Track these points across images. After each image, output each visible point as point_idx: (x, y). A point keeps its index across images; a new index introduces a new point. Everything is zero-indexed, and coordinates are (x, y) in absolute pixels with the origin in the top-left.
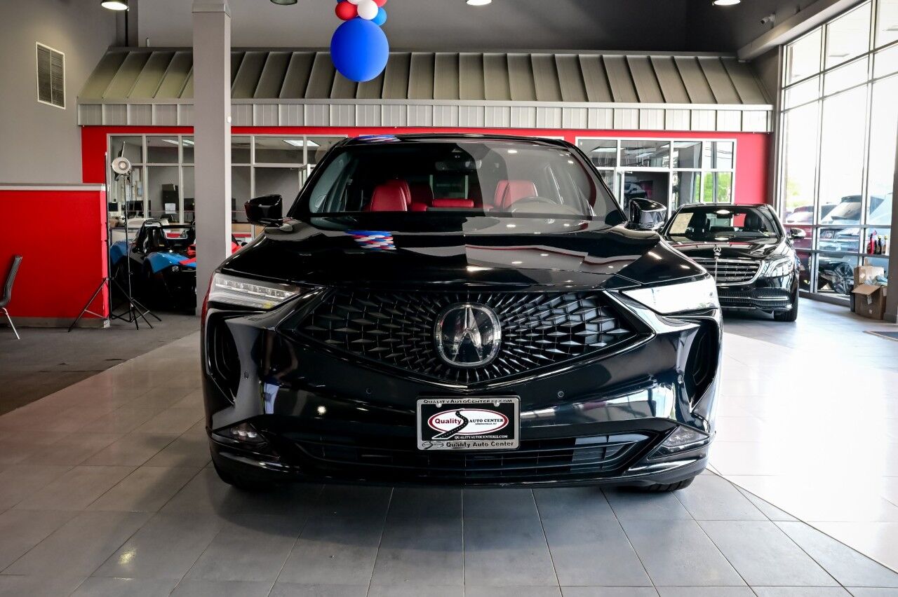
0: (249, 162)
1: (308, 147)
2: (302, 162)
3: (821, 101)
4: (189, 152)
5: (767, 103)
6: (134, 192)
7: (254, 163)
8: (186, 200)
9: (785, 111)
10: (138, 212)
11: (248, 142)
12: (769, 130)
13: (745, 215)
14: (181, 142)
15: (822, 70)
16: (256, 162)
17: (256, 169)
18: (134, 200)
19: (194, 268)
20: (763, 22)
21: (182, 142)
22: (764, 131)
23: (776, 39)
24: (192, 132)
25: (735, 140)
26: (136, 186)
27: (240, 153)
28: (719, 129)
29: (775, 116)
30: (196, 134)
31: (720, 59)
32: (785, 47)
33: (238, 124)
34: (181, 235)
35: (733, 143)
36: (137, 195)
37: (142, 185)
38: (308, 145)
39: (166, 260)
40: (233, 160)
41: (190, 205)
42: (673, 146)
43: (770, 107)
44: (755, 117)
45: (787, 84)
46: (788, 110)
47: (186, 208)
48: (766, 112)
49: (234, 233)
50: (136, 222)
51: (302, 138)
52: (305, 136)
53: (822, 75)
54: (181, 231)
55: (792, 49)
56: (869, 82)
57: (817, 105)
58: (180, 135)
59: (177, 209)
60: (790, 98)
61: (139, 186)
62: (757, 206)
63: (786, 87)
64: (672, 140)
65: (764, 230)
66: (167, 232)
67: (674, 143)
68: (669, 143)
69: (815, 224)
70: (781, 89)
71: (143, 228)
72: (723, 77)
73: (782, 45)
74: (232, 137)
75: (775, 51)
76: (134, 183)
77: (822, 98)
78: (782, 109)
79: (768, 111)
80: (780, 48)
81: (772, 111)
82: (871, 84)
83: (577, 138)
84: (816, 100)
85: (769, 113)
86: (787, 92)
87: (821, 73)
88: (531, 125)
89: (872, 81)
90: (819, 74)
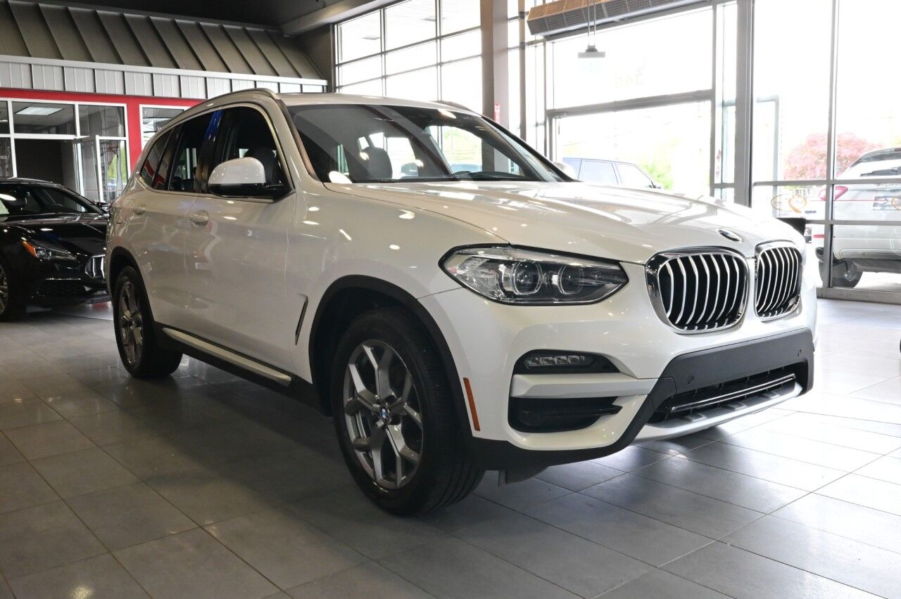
3: (384, 80)
5: (322, 79)
9: (340, 87)
15: (382, 51)
23: (329, 17)
31: (266, 32)
32: (336, 26)
43: (324, 82)
45: (340, 62)
46: (342, 86)
48: (321, 87)
55: (341, 29)
57: (379, 83)
60: (343, 76)
63: (339, 65)
70: (335, 66)
72: (275, 50)
73: (334, 24)
75: (328, 29)
77: (385, 77)
78: (337, 85)
79: (323, 86)
80: (331, 26)
81: (327, 86)
82: (439, 67)
83: (141, 106)
84: (379, 78)
85: (325, 88)
86: (340, 68)
87: (381, 53)
88: (89, 89)
89: (441, 64)
90: (379, 54)
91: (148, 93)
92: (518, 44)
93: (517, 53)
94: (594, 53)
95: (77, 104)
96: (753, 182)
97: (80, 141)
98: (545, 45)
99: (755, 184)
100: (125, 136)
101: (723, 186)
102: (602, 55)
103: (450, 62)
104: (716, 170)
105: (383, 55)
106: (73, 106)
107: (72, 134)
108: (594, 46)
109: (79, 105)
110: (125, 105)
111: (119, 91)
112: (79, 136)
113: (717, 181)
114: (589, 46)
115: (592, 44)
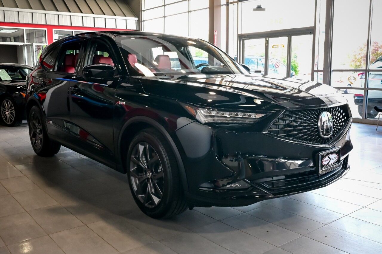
5: (135, 17)
9: (144, 21)
12: (137, 29)
22: (135, 29)
28: (118, 28)
29: (139, 23)
43: (137, 19)
48: (135, 21)
57: (162, 20)
60: (145, 15)
70: (141, 11)
72: (114, 3)
77: (164, 17)
78: (142, 20)
79: (136, 21)
82: (189, 13)
83: (54, 30)
84: (162, 17)
85: (137, 21)
86: (144, 12)
87: (163, 6)
88: (30, 22)
89: (190, 11)
90: (162, 6)
91: (57, 24)
92: (225, 3)
93: (225, 7)
94: (260, 9)
95: (24, 28)
96: (332, 70)
97: (26, 45)
98: (238, 4)
99: (333, 71)
100: (46, 43)
101: (318, 71)
102: (264, 10)
103: (195, 11)
104: (315, 64)
105: (164, 7)
106: (23, 29)
107: (22, 42)
108: (260, 6)
109: (26, 29)
110: (46, 29)
111: (44, 23)
112: (26, 43)
113: (316, 69)
114: (258, 6)
115: (259, 5)
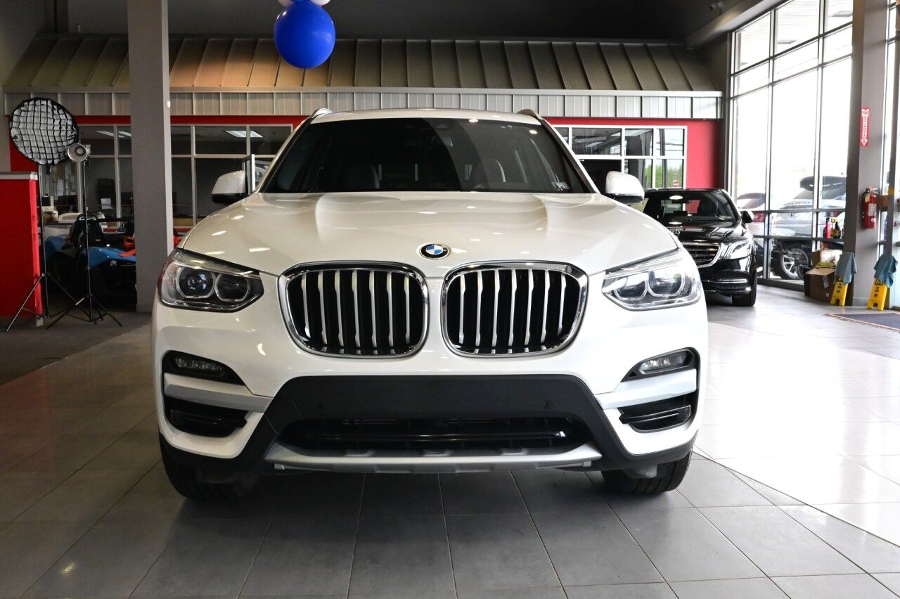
0: (189, 153)
1: (252, 139)
2: (245, 153)
3: (771, 87)
4: (126, 145)
5: (717, 90)
6: (67, 187)
7: (195, 155)
8: (123, 195)
9: (735, 98)
10: (71, 207)
11: (187, 133)
12: (719, 117)
13: (699, 201)
14: (116, 134)
15: (772, 55)
16: (197, 153)
17: (197, 160)
18: (67, 194)
19: (134, 263)
20: (712, 8)
21: (118, 134)
22: (714, 117)
23: (726, 24)
24: (129, 122)
25: (685, 127)
26: (69, 180)
27: (180, 144)
28: (670, 116)
29: (724, 103)
30: (132, 124)
31: (669, 46)
32: (733, 34)
33: (177, 114)
34: (119, 230)
35: (684, 130)
36: (71, 190)
37: (76, 178)
38: (252, 136)
39: (103, 255)
40: (173, 152)
41: (127, 199)
42: (624, 134)
43: (718, 94)
44: (705, 104)
45: (736, 71)
46: (738, 96)
47: (123, 202)
48: (715, 99)
49: (176, 227)
50: (70, 217)
51: (244, 129)
52: (248, 126)
53: (771, 61)
54: (119, 224)
55: (740, 35)
56: (819, 66)
57: (768, 91)
58: (115, 126)
59: (114, 203)
60: (740, 84)
61: (72, 180)
62: (709, 191)
63: (735, 74)
64: (623, 127)
65: (719, 214)
66: (104, 226)
67: (626, 131)
68: (620, 130)
69: (767, 209)
70: (731, 75)
71: (78, 222)
72: (673, 63)
73: (731, 31)
74: (172, 127)
75: (726, 37)
76: (67, 177)
77: (772, 84)
78: (732, 96)
80: (728, 34)
81: (721, 98)
82: (821, 68)
84: (765, 86)
85: (719, 99)
86: (736, 78)
87: (770, 59)
89: (822, 65)
90: (767, 60)
92: (895, 35)
93: (893, 45)
103: (831, 62)
